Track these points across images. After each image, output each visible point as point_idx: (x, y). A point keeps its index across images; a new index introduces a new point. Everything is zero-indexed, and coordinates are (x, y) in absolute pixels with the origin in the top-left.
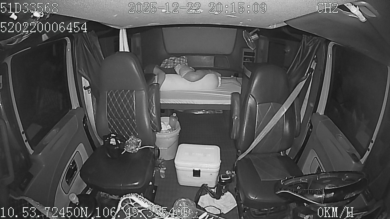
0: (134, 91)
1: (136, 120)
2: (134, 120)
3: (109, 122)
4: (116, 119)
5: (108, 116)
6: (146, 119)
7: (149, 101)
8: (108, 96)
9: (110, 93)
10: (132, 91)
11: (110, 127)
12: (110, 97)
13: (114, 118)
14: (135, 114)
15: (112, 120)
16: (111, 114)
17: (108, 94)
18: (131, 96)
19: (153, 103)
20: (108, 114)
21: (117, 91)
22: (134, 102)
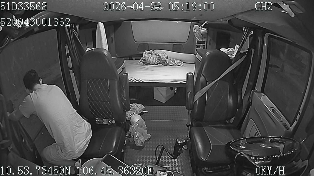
0: (109, 80)
1: (110, 103)
2: (109, 102)
3: (89, 104)
4: (95, 101)
5: (88, 99)
6: (118, 102)
7: (120, 87)
8: (88, 83)
9: (89, 81)
10: (107, 80)
11: (90, 107)
12: (89, 84)
13: (93, 101)
14: (109, 98)
15: (92, 102)
16: (90, 98)
17: (88, 82)
18: (106, 84)
19: (124, 90)
20: (89, 98)
21: (95, 79)
22: (109, 88)
